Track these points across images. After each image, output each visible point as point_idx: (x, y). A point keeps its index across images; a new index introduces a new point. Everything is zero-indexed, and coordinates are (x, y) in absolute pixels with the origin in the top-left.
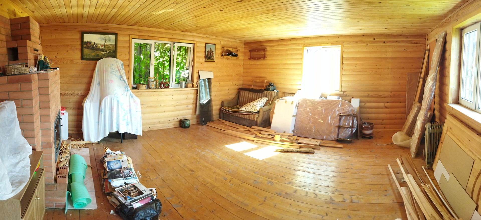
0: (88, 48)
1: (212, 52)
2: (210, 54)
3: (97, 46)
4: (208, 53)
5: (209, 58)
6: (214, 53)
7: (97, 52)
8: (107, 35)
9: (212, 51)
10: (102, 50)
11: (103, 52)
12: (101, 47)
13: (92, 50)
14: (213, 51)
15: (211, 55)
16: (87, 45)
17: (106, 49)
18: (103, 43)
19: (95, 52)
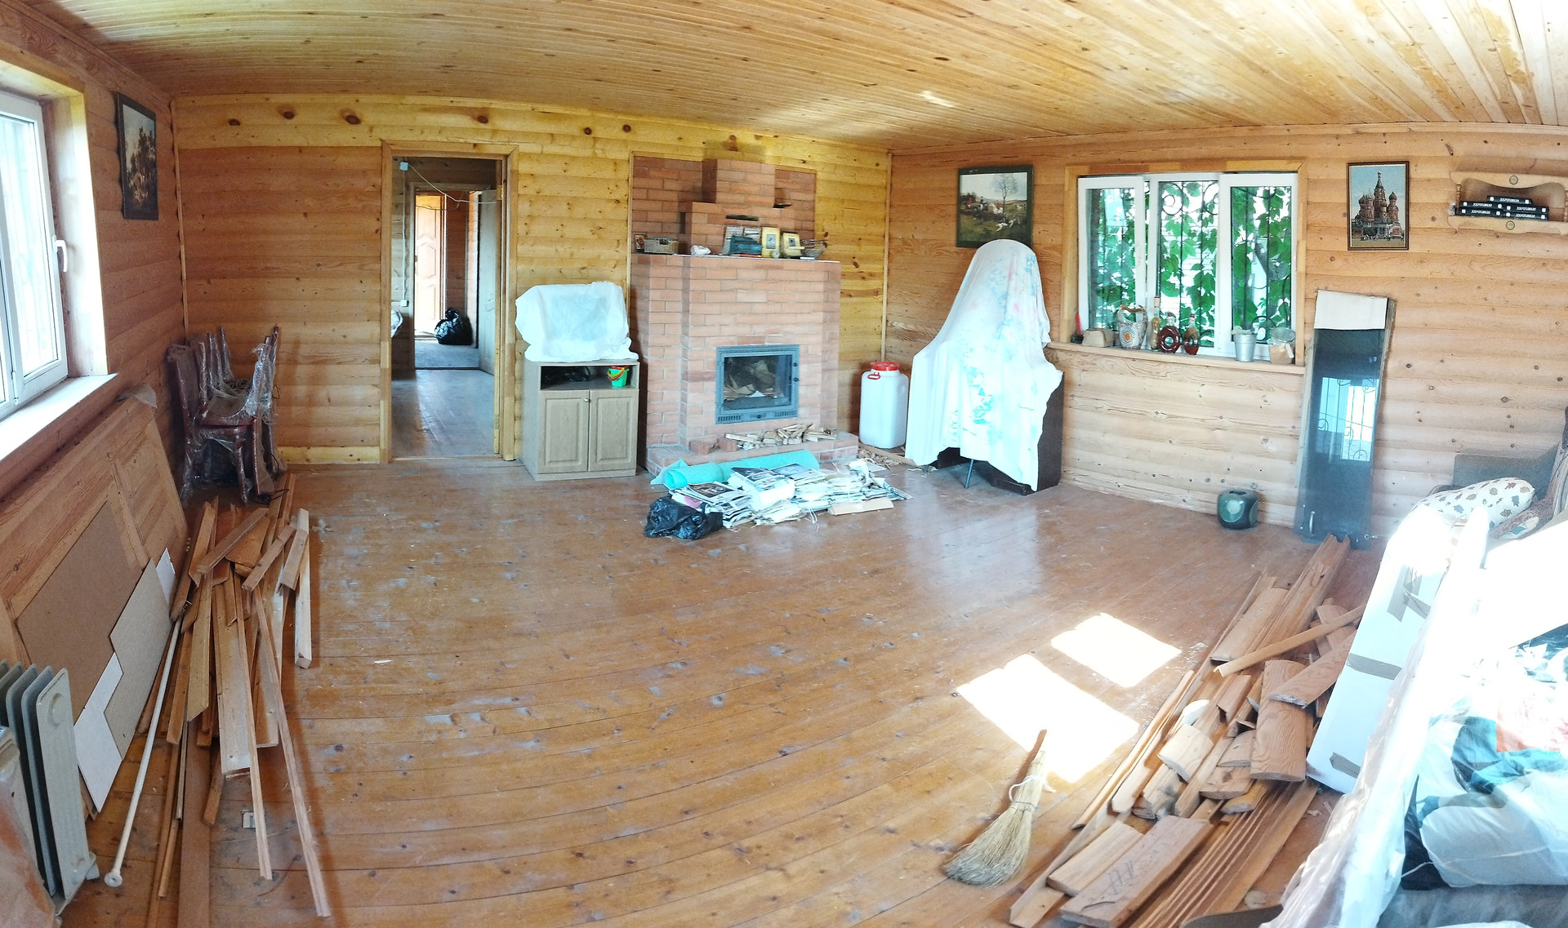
0: (968, 214)
1: (1388, 202)
2: (1378, 211)
3: (986, 208)
4: (1362, 207)
5: (1372, 233)
6: (1400, 203)
7: (987, 223)
8: (1007, 175)
9: (1387, 196)
10: (998, 218)
11: (1000, 225)
12: (995, 211)
13: (978, 217)
14: (1392, 198)
15: (1385, 217)
16: (966, 204)
17: (1007, 215)
18: (1000, 198)
19: (981, 223)
